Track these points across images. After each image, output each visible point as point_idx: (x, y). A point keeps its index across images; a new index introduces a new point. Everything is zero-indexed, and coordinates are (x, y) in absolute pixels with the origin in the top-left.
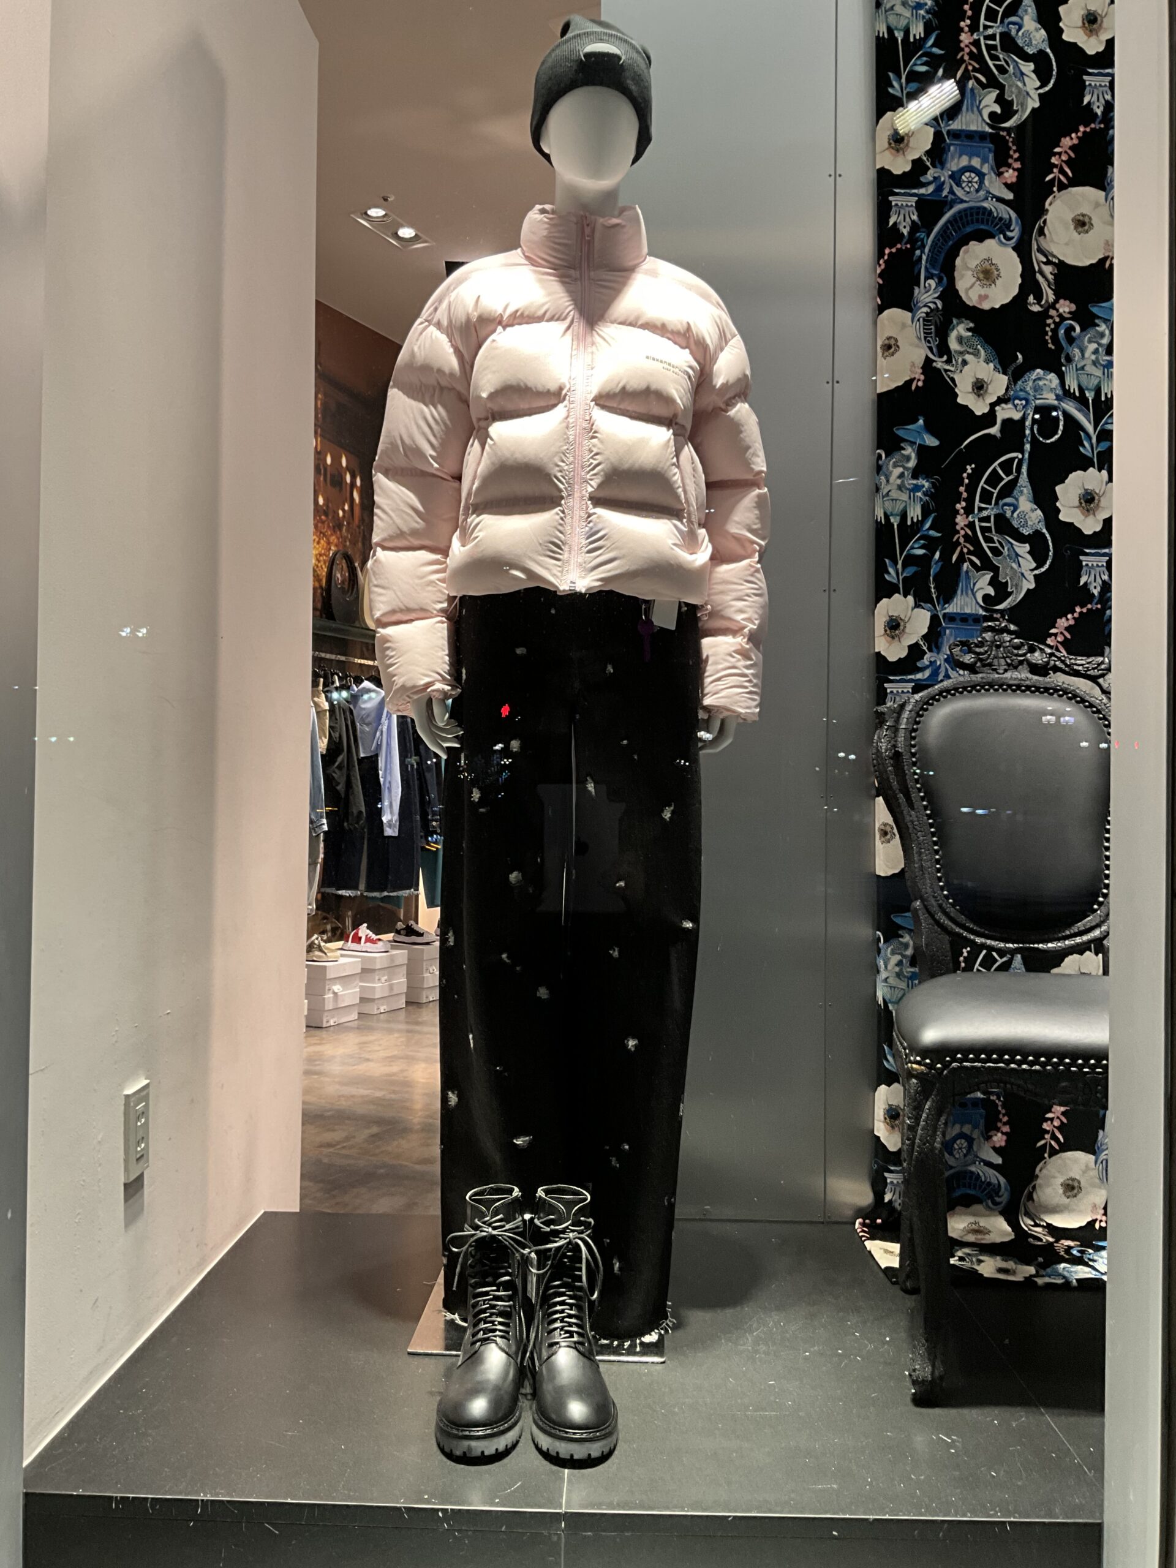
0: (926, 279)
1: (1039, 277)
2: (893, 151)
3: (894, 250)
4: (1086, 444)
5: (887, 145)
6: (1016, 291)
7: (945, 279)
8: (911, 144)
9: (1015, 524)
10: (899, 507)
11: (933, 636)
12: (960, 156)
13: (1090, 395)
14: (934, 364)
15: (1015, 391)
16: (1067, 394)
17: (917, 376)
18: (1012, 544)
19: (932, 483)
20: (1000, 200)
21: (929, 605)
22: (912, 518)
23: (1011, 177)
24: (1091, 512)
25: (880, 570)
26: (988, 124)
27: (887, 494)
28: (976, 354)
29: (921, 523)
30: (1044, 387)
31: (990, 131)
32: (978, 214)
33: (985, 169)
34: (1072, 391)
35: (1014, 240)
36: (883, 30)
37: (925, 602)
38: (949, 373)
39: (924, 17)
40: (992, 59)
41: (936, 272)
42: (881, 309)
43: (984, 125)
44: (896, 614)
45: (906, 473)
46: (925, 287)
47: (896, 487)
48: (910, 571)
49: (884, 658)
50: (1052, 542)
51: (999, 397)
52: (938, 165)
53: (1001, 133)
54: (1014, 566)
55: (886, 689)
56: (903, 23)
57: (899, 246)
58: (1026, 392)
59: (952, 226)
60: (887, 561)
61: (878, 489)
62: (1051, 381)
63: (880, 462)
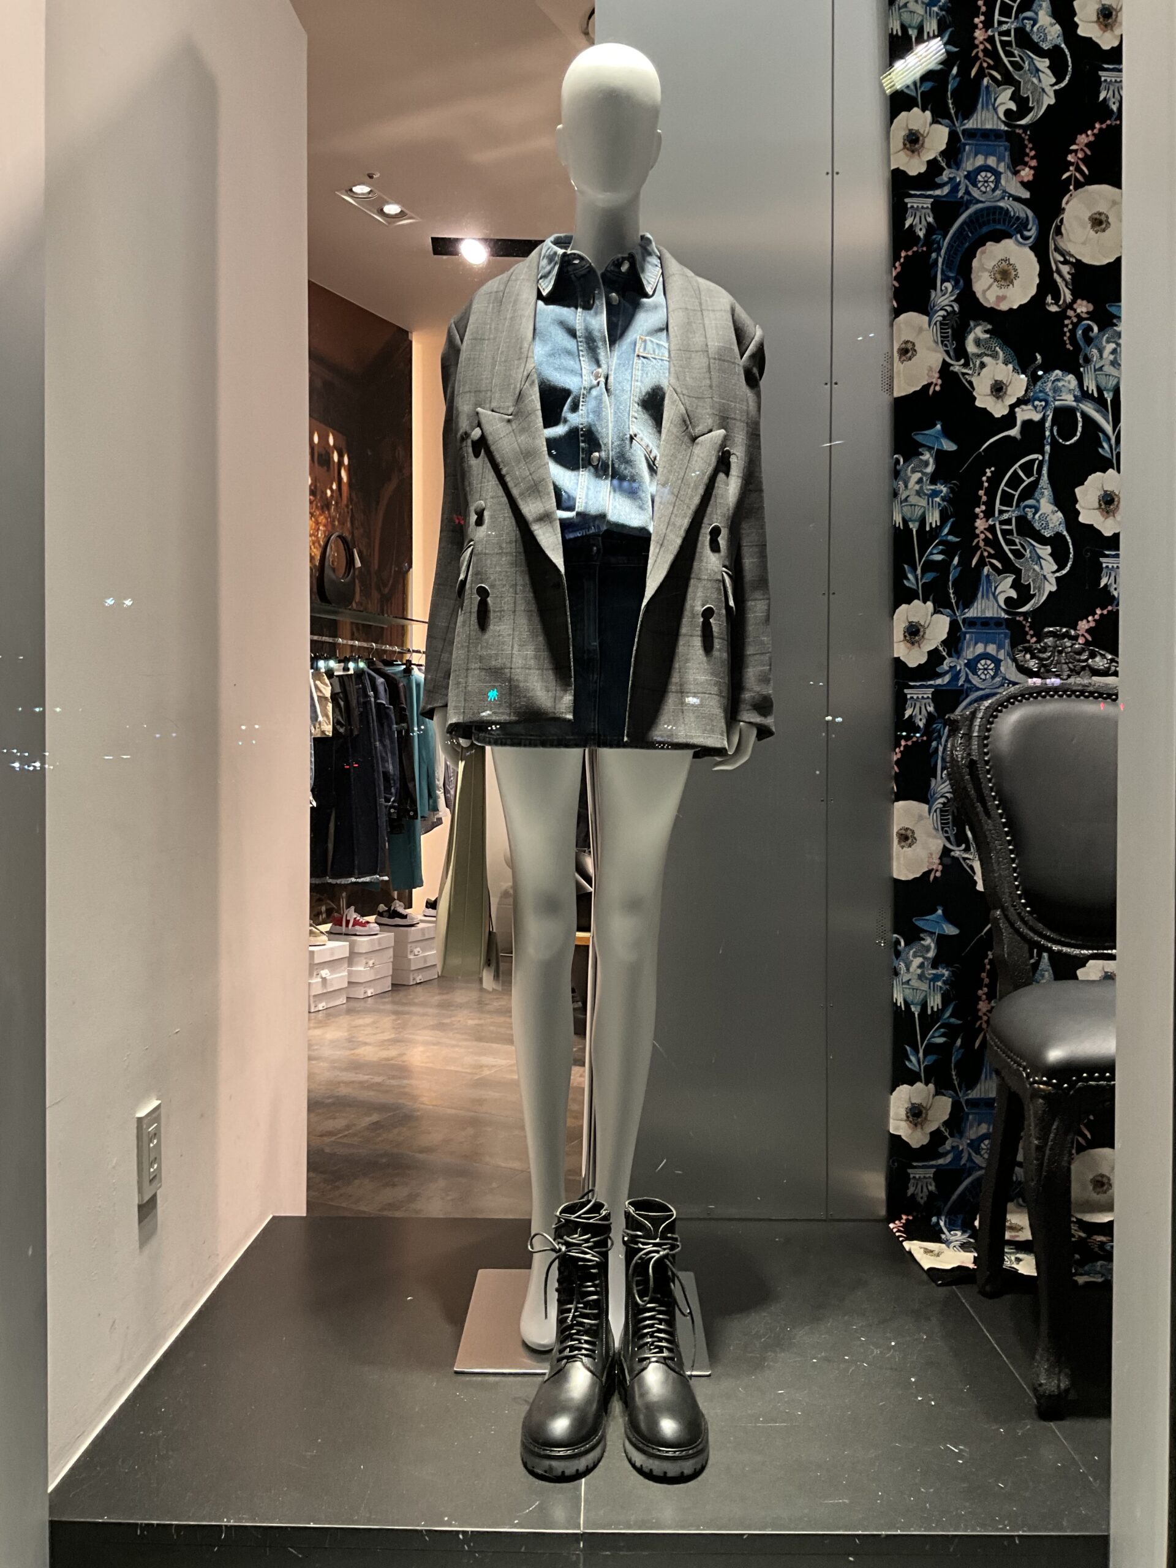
0: (943, 282)
1: (1056, 276)
2: (909, 153)
3: (910, 253)
4: (1105, 445)
5: (901, 146)
6: (1033, 291)
7: (962, 282)
8: (926, 145)
9: (1037, 526)
10: (918, 512)
11: (953, 642)
12: (976, 155)
13: (1108, 396)
14: (952, 368)
15: (1035, 393)
16: (1085, 395)
17: (934, 381)
18: (1034, 546)
19: (950, 488)
20: (1017, 199)
21: (948, 610)
22: (931, 524)
23: (1027, 175)
24: (1111, 514)
25: (898, 576)
26: (1003, 122)
27: (906, 500)
28: (995, 356)
29: (940, 528)
30: (1063, 389)
31: (1006, 128)
32: (994, 214)
33: (1001, 168)
34: (1090, 392)
35: (1031, 240)
36: (896, 28)
37: (945, 608)
38: (967, 377)
39: (937, 14)
40: (1007, 56)
41: (952, 275)
42: (897, 313)
43: (999, 122)
44: (915, 620)
45: (924, 479)
46: (941, 290)
47: (914, 493)
48: (930, 576)
49: (904, 664)
50: (1073, 544)
51: (1018, 399)
52: (954, 166)
53: (1017, 131)
54: (1037, 568)
55: (906, 695)
56: (916, 21)
57: (915, 249)
58: (1046, 394)
59: (968, 226)
60: (906, 566)
61: (895, 494)
62: (1069, 382)
63: (898, 467)
